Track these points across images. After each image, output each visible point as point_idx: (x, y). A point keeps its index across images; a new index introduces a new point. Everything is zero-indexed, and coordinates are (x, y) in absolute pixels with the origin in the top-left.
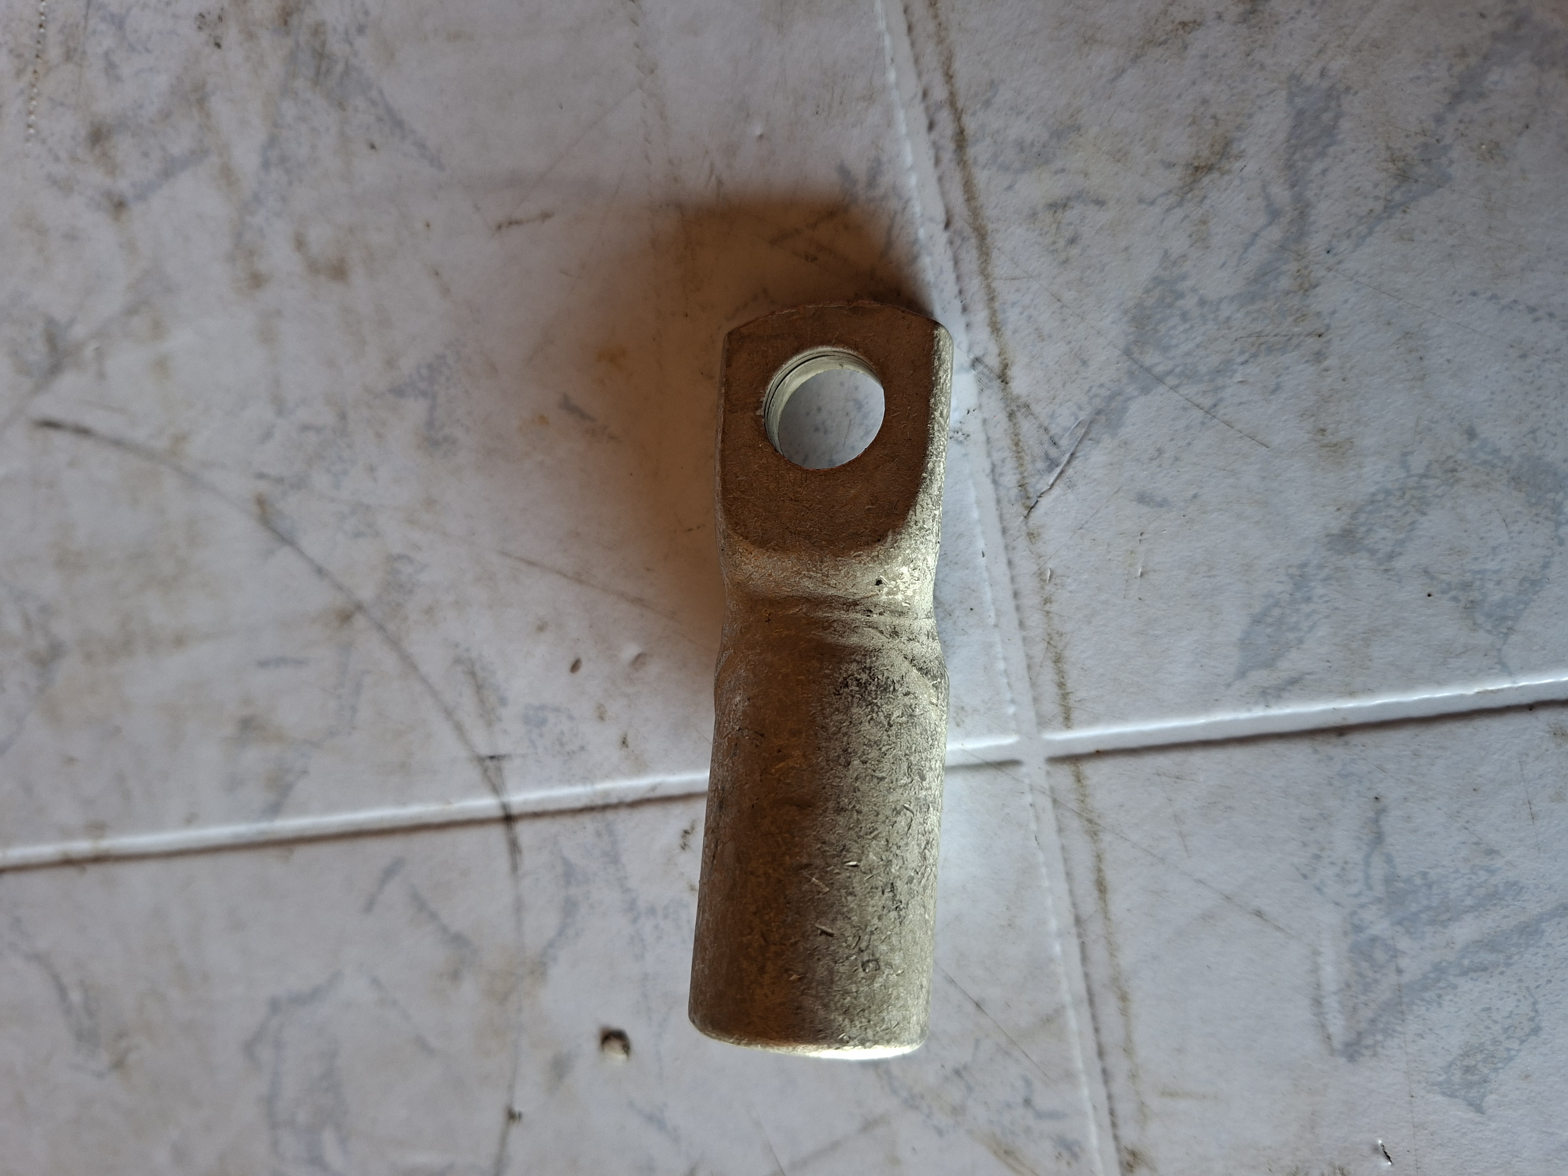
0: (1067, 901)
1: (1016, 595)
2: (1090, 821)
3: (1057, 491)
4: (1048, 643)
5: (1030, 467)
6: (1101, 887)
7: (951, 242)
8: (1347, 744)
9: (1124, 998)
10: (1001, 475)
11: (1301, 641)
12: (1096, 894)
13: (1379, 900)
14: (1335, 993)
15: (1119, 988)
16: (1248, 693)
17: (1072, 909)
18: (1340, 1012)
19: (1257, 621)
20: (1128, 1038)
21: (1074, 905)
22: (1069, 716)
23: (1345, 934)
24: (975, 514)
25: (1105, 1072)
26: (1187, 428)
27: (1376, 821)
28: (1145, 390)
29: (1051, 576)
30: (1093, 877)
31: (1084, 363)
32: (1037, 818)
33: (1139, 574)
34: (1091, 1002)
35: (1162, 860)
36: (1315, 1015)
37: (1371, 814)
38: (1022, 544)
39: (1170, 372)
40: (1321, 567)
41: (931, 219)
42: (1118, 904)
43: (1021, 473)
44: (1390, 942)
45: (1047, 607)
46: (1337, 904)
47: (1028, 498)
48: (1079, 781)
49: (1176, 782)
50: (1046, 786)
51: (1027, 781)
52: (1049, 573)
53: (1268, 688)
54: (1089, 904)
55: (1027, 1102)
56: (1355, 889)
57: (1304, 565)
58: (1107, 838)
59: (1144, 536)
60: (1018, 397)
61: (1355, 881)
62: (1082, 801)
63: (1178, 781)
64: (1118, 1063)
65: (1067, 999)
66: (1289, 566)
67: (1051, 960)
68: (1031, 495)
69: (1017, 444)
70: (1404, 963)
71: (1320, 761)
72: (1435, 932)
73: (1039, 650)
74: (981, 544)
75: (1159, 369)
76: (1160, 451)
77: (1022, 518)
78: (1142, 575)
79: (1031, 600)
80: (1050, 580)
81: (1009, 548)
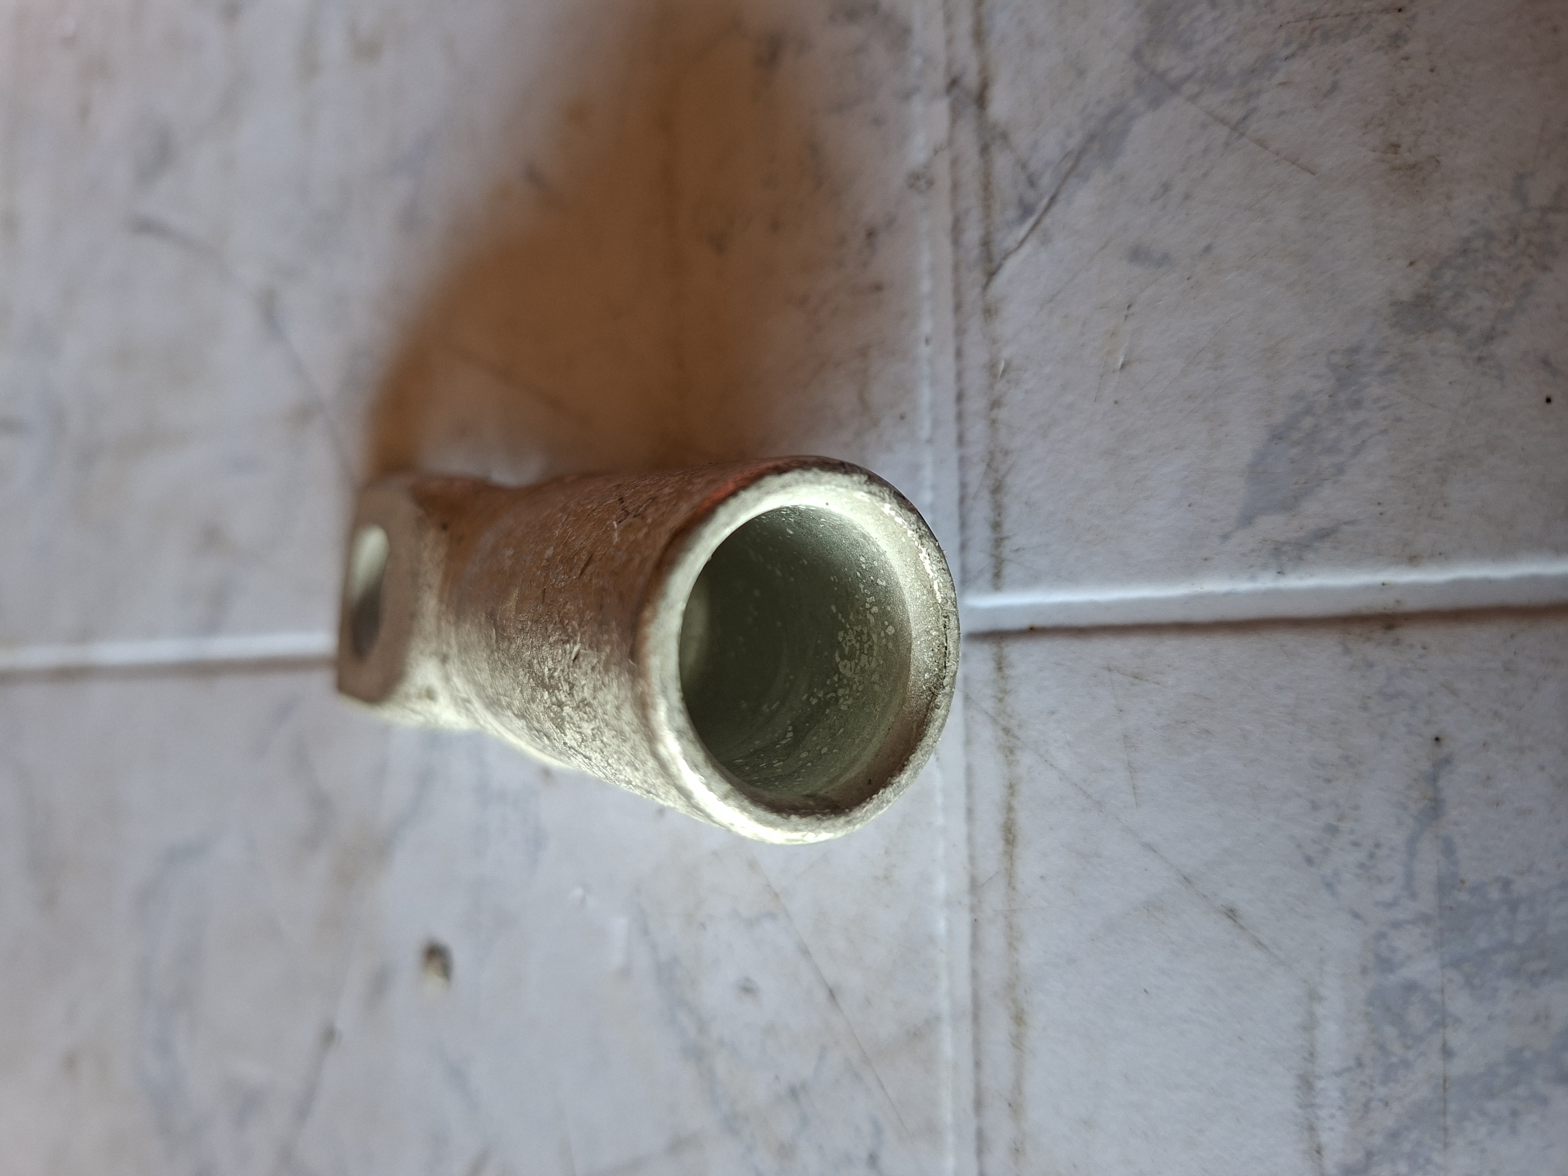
0: (963, 850)
1: (960, 397)
2: (1008, 731)
3: (1029, 247)
4: (989, 465)
5: (998, 218)
6: (1010, 835)
8: (1397, 642)
9: (1019, 1019)
10: (964, 231)
11: (1340, 470)
12: (1000, 846)
13: (1424, 919)
14: (1337, 1074)
15: (1014, 1001)
16: (1253, 551)
17: (968, 866)
18: (1340, 1108)
19: (1277, 436)
20: (1018, 1087)
21: (972, 858)
22: (1000, 571)
23: (1364, 971)
24: (926, 286)
25: (980, 1135)
26: (1206, 151)
27: (1433, 779)
28: (1155, 103)
29: (1004, 371)
30: (1001, 818)
31: (1081, 73)
33: (1120, 364)
34: (976, 1018)
35: (1099, 805)
36: (1301, 1106)
37: (1425, 766)
38: (975, 326)
39: (1189, 77)
40: (1379, 352)
42: (1029, 866)
43: (987, 226)
44: (1437, 997)
45: (994, 414)
46: (1356, 916)
47: (990, 261)
48: (1001, 669)
49: (1132, 684)
52: (1002, 366)
53: (1283, 543)
54: (991, 860)
55: (872, 1160)
56: (1387, 893)
57: (1354, 350)
58: (1026, 758)
59: (1132, 310)
60: (996, 124)
61: (1391, 880)
62: (1001, 700)
63: (1136, 681)
64: (999, 1125)
65: (945, 1005)
66: (1333, 352)
67: (930, 940)
68: (994, 256)
69: (986, 188)
70: (1457, 1038)
71: (1352, 668)
72: (1517, 992)
73: (976, 474)
74: (926, 326)
75: (1175, 74)
76: (1166, 187)
77: (978, 290)
78: (1123, 366)
79: (976, 404)
80: (1002, 376)
81: (960, 332)
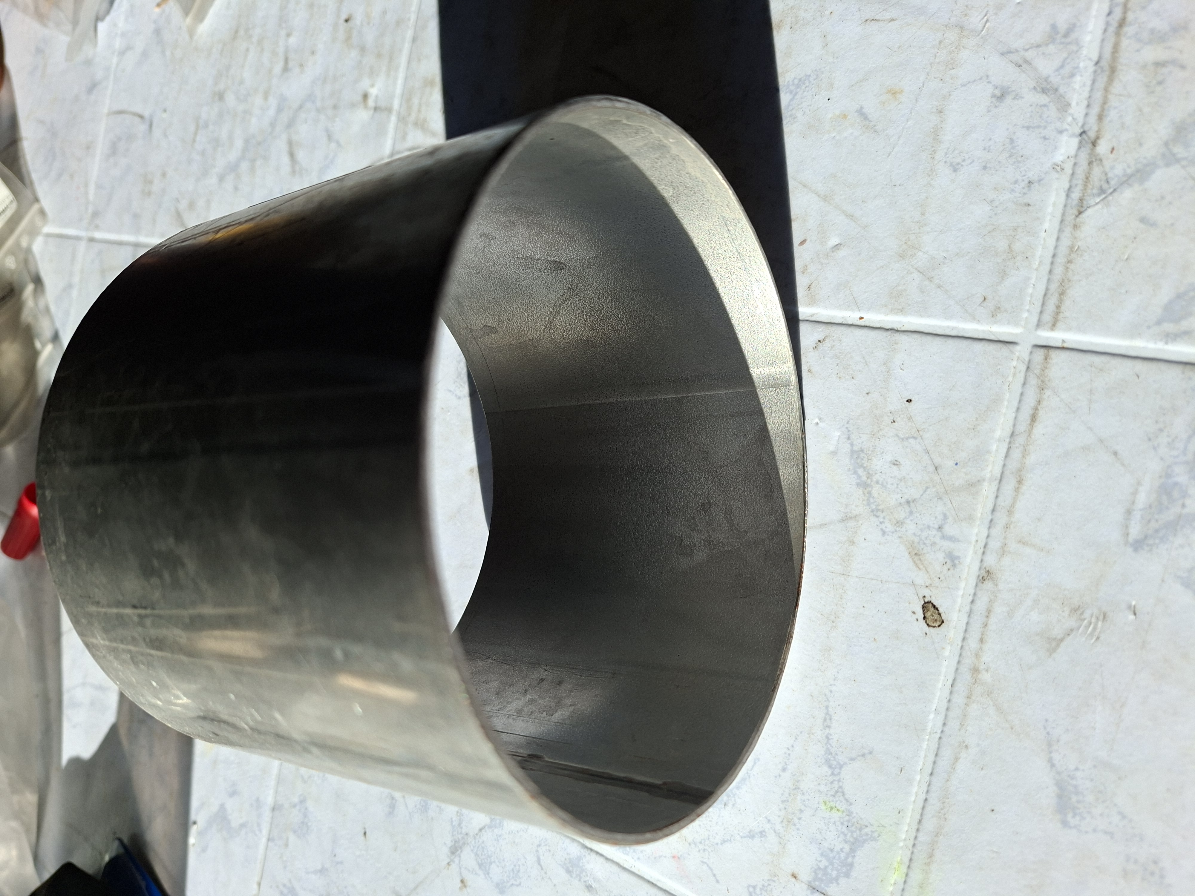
0: (1011, 423)
1: (1054, 256)
2: (1043, 382)
3: (1099, 206)
4: (1061, 284)
5: (1089, 191)
6: (1034, 418)
7: (1095, 72)
9: (1020, 482)
10: (1073, 192)
12: (1029, 422)
13: (1187, 463)
14: (1141, 510)
15: (1019, 476)
16: (1158, 334)
17: (1012, 427)
18: (1140, 521)
19: (1179, 296)
20: (1013, 505)
21: (1014, 426)
22: (1055, 324)
23: (1160, 477)
24: (1050, 209)
25: (991, 521)
26: (1182, 188)
28: (1168, 165)
29: (1077, 250)
30: (1031, 412)
31: (1141, 145)
32: (1014, 375)
34: (1000, 481)
35: (1074, 412)
36: (1124, 519)
38: (1068, 230)
39: (1185, 159)
41: (1090, 59)
42: (1039, 430)
43: (1083, 193)
44: (1184, 488)
45: (1068, 266)
46: (1162, 459)
47: (1082, 207)
48: (1046, 359)
49: (1098, 372)
50: (1027, 359)
51: (1017, 354)
52: (1076, 248)
53: (1170, 334)
54: (1022, 427)
55: (940, 528)
56: (1175, 453)
58: (1048, 392)
59: (1136, 240)
60: (1098, 155)
61: (1178, 449)
62: (1043, 370)
63: (1100, 372)
64: (1001, 518)
65: (988, 476)
67: (989, 452)
68: (1084, 206)
69: (1087, 178)
70: (1188, 502)
71: (1183, 379)
73: (1054, 287)
74: (1046, 226)
76: (1162, 198)
77: (1074, 216)
78: (1126, 259)
79: (1061, 260)
80: (1076, 252)
81: (1060, 231)
